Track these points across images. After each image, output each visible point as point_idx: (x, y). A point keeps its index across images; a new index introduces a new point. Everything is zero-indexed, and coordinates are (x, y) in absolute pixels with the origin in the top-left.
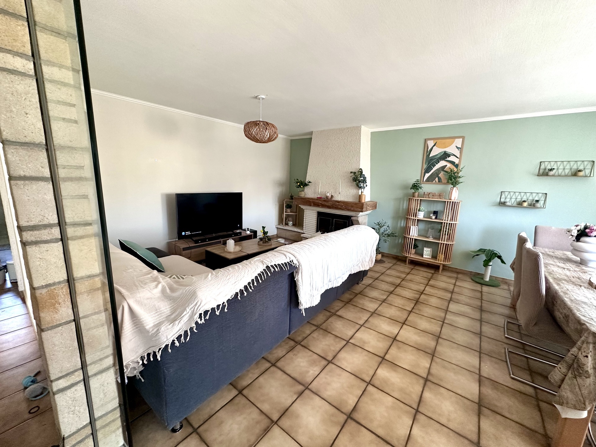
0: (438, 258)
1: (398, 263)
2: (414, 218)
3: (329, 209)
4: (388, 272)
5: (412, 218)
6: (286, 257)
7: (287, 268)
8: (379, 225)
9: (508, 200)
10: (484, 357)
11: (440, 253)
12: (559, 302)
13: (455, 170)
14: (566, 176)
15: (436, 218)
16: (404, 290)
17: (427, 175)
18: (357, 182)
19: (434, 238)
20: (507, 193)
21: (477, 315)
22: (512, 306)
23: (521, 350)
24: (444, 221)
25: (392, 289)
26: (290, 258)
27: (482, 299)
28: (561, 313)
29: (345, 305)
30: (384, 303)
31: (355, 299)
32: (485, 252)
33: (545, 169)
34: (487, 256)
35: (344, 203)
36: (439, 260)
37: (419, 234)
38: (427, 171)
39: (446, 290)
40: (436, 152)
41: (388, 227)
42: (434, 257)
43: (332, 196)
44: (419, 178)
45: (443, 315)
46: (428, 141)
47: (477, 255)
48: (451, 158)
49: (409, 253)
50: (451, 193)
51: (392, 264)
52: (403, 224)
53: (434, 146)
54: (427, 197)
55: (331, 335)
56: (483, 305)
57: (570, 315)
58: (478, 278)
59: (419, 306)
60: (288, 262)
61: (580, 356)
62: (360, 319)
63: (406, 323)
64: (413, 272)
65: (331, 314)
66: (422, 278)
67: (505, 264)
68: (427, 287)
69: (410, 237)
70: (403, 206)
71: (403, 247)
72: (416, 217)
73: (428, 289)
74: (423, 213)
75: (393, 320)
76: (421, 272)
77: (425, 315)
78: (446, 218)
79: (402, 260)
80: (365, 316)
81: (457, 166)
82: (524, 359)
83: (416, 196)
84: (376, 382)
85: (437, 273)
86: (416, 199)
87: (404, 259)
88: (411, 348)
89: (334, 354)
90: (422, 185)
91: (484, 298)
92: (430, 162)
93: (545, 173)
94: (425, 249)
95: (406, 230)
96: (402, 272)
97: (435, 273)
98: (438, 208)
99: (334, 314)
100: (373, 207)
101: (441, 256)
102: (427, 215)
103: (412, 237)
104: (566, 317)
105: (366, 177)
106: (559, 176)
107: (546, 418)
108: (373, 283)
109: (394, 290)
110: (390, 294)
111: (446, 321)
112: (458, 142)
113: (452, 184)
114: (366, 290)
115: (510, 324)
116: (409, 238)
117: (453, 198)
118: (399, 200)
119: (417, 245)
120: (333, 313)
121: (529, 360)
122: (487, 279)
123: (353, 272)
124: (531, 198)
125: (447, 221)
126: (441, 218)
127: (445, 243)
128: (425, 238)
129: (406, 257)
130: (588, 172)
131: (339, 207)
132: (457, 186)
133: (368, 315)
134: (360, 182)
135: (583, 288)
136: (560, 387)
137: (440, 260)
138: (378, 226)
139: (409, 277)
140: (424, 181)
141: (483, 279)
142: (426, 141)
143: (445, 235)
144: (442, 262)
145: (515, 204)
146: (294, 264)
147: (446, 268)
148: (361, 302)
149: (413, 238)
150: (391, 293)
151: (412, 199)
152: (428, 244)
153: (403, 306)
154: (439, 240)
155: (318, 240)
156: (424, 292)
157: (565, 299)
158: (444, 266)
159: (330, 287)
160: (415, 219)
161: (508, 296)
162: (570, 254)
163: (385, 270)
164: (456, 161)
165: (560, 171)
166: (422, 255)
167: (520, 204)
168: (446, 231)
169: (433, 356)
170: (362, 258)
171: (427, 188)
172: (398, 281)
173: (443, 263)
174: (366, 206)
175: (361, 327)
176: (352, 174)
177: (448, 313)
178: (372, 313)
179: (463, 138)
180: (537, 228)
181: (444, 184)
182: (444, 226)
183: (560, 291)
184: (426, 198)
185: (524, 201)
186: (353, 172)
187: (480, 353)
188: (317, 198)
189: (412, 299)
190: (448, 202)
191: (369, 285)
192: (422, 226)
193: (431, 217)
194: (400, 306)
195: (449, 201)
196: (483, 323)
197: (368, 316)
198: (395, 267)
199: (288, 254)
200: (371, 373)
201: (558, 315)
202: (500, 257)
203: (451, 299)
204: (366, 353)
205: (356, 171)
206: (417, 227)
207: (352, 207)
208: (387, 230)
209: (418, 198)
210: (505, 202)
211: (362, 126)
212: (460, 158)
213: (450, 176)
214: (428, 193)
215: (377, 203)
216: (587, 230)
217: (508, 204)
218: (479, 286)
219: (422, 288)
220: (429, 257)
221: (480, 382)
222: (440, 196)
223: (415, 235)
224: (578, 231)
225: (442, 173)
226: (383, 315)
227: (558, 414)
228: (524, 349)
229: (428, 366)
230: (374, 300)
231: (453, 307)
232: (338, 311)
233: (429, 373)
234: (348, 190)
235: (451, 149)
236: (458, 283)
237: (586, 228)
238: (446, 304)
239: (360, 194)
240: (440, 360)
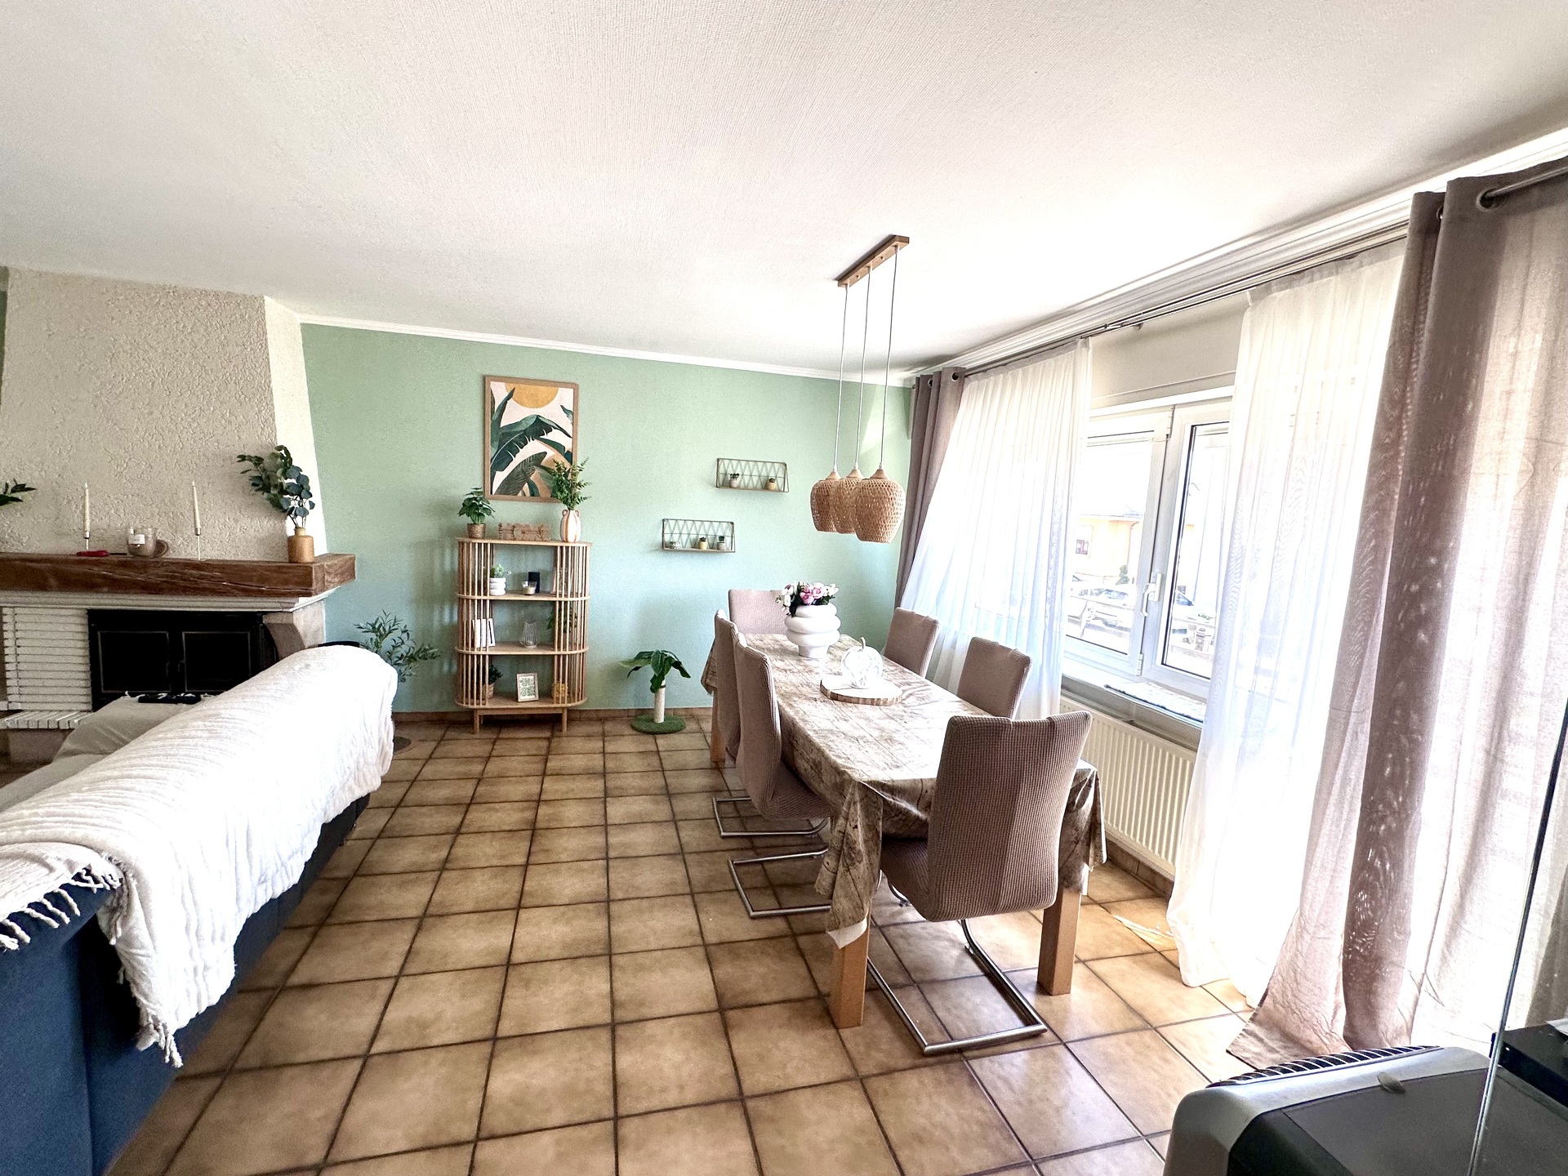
0: (555, 695)
1: (451, 734)
2: (482, 597)
3: (154, 597)
4: (429, 771)
5: (476, 597)
6: (46, 865)
7: (69, 912)
8: (374, 630)
9: (675, 538)
10: (702, 899)
11: (558, 679)
12: (801, 741)
13: (567, 465)
14: (755, 489)
15: (537, 591)
16: (490, 809)
17: (501, 476)
18: (274, 492)
19: (540, 645)
20: (672, 523)
21: (662, 811)
22: (714, 764)
23: (751, 853)
24: (558, 599)
25: (458, 819)
26: (70, 865)
27: (663, 771)
28: (808, 761)
29: (315, 935)
30: (445, 875)
31: (348, 900)
32: (650, 658)
33: (726, 474)
34: (655, 667)
35: (224, 567)
36: (558, 699)
37: (498, 640)
38: (499, 464)
39: (589, 773)
40: (515, 414)
41: (405, 631)
42: (546, 693)
43: (160, 546)
44: (479, 484)
45: (600, 840)
46: (492, 383)
47: (637, 669)
48: (554, 436)
49: (478, 698)
50: (564, 525)
51: (434, 744)
52: (448, 616)
53: (508, 398)
54: (510, 536)
55: (296, 1071)
56: (668, 781)
57: (821, 762)
58: (642, 722)
59: (544, 841)
60: (65, 887)
61: (849, 829)
62: (385, 956)
63: (526, 901)
64: (500, 748)
65: (269, 993)
66: (528, 758)
67: (689, 676)
68: (547, 779)
69: (476, 652)
70: (442, 564)
71: (458, 684)
72: (485, 594)
73: (552, 786)
74: (503, 580)
75: (486, 911)
76: (519, 744)
77: (564, 857)
78: (561, 588)
79: (462, 722)
80: (399, 943)
81: (569, 456)
82: (759, 867)
83: (479, 535)
84: (497, 1121)
85: (557, 733)
86: (480, 544)
87: (464, 718)
88: (557, 965)
89: (329, 1128)
90: (493, 504)
91: (667, 765)
92: (506, 442)
93: (726, 483)
94: (520, 677)
95: (460, 633)
96: (469, 759)
97: (553, 736)
98: (539, 563)
99: (282, 989)
100: (342, 574)
101: (562, 689)
102: (515, 587)
103: (482, 652)
104: (817, 766)
105: (306, 479)
106: (746, 488)
107: (813, 965)
108: (394, 821)
109: (462, 822)
110: (455, 840)
111: (612, 854)
112: (565, 396)
113: (565, 503)
114: (374, 855)
115: (723, 806)
116: (473, 656)
117: (571, 538)
118: (427, 546)
119: (498, 672)
120: (274, 989)
121: (767, 866)
122: (661, 719)
123: (332, 815)
124: (711, 532)
125: (566, 596)
126: (548, 589)
127: (568, 652)
128: (515, 648)
129: (472, 711)
130: (780, 481)
131: (205, 584)
132: (576, 507)
133: (409, 930)
134: (283, 491)
135: (818, 702)
136: (831, 897)
137: (561, 702)
138: (373, 635)
139: (494, 767)
140: (494, 492)
141: (653, 720)
142: (485, 380)
143: (565, 631)
144: (567, 705)
145: (688, 547)
146: (96, 881)
147: (576, 716)
148: (371, 900)
149: (484, 653)
150: (458, 832)
151: (468, 544)
152: (523, 663)
153: (503, 857)
154: (552, 647)
155: (177, 741)
156: (544, 797)
157: (809, 733)
158: (570, 710)
159: (262, 901)
160: (485, 601)
161: (702, 744)
162: (783, 639)
163: (418, 769)
164: (567, 443)
165: (747, 478)
166: (513, 696)
167: (696, 545)
168: (565, 623)
169: (610, 955)
170: (355, 756)
171: (504, 511)
172: (467, 790)
173: (569, 705)
174: (320, 575)
175: (396, 984)
176: (247, 464)
177: (611, 831)
178: (417, 921)
179: (575, 387)
180: (733, 592)
181: (545, 500)
182: (560, 610)
183: (797, 718)
184: (505, 539)
185: (703, 540)
186: (250, 458)
187: (692, 894)
188: (79, 554)
189: (519, 828)
190: (562, 547)
191: (382, 831)
192: (503, 616)
193: (526, 589)
194: (495, 862)
195: (564, 545)
196: (680, 824)
197: (408, 936)
198: (443, 750)
199: (52, 852)
200: (474, 1103)
201: (803, 765)
202: (678, 665)
203: (607, 794)
204: (440, 1055)
205: (264, 453)
206: (491, 620)
207: (263, 580)
208: (403, 643)
209: (486, 541)
210: (672, 543)
211: (266, 298)
212: (573, 437)
213: (558, 480)
214: (508, 524)
215: (354, 559)
216: (802, 594)
217: (678, 546)
218: (650, 738)
219: (536, 789)
220: (532, 697)
221: (710, 961)
222: (540, 532)
223: (489, 644)
224: (792, 596)
225: (537, 471)
226: (455, 909)
227: (834, 945)
228: (753, 848)
229: (606, 987)
230: (413, 876)
231: (618, 811)
232: (293, 969)
233: (614, 1004)
234: (236, 521)
235: (551, 412)
236: (610, 748)
237: (800, 590)
238: (599, 807)
239: (290, 532)
240: (627, 957)
